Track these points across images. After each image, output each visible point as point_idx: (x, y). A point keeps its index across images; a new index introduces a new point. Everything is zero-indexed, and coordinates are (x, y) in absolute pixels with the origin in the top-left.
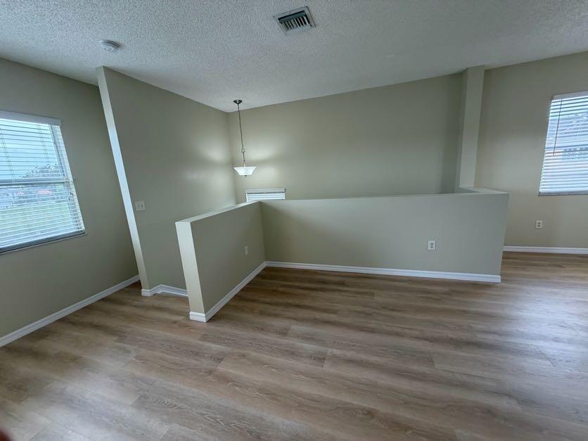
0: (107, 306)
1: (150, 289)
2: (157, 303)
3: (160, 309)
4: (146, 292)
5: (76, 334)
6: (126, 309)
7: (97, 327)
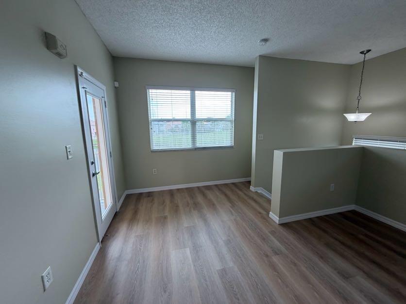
0: (234, 188)
1: (254, 187)
2: (255, 197)
3: (255, 201)
4: (252, 188)
5: (218, 194)
6: (240, 193)
7: (226, 195)
